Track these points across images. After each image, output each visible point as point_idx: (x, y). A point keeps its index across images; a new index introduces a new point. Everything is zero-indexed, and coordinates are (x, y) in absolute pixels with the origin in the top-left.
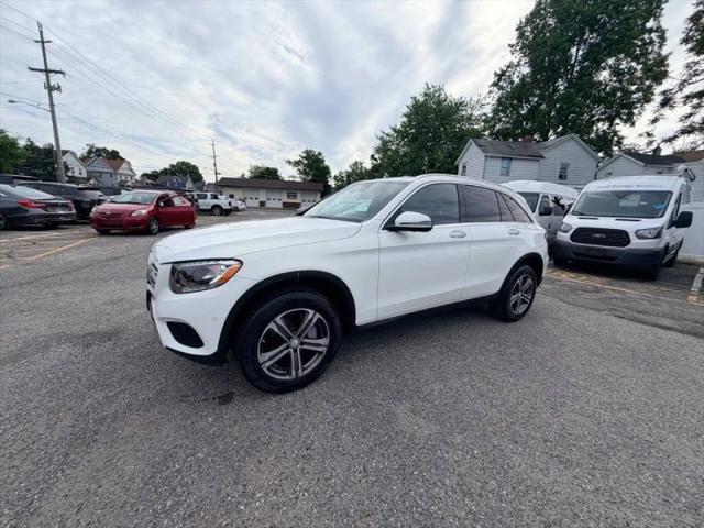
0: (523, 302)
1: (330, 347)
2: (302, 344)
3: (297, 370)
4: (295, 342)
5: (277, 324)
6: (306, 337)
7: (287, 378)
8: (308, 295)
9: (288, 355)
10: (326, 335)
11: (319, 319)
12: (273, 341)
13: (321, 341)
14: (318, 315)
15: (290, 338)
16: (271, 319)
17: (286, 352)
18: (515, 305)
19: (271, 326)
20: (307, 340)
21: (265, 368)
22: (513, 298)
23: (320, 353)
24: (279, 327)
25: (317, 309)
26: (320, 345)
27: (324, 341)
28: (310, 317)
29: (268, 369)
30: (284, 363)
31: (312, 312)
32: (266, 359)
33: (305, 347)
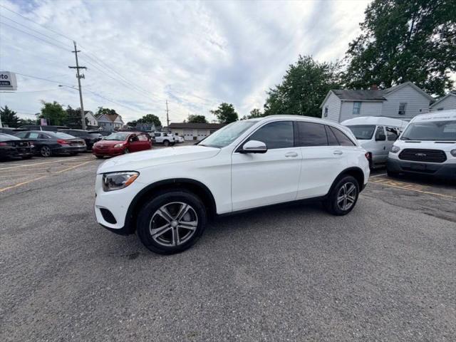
0: (348, 201)
1: (198, 227)
2: (180, 224)
3: (176, 241)
4: (175, 223)
5: (162, 212)
6: (183, 220)
7: (170, 245)
8: (181, 193)
9: (170, 231)
10: (195, 220)
11: (190, 209)
12: (160, 222)
13: (192, 223)
14: (189, 207)
15: (171, 220)
16: (158, 208)
17: (169, 229)
18: (341, 204)
19: (158, 212)
20: (182, 222)
21: (155, 238)
22: (339, 199)
23: (192, 231)
24: (163, 213)
25: (188, 203)
26: (192, 226)
27: (195, 223)
28: (183, 207)
29: (157, 238)
30: (168, 236)
31: (184, 205)
32: (155, 233)
33: (181, 226)
